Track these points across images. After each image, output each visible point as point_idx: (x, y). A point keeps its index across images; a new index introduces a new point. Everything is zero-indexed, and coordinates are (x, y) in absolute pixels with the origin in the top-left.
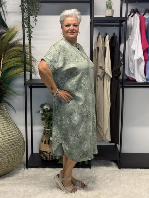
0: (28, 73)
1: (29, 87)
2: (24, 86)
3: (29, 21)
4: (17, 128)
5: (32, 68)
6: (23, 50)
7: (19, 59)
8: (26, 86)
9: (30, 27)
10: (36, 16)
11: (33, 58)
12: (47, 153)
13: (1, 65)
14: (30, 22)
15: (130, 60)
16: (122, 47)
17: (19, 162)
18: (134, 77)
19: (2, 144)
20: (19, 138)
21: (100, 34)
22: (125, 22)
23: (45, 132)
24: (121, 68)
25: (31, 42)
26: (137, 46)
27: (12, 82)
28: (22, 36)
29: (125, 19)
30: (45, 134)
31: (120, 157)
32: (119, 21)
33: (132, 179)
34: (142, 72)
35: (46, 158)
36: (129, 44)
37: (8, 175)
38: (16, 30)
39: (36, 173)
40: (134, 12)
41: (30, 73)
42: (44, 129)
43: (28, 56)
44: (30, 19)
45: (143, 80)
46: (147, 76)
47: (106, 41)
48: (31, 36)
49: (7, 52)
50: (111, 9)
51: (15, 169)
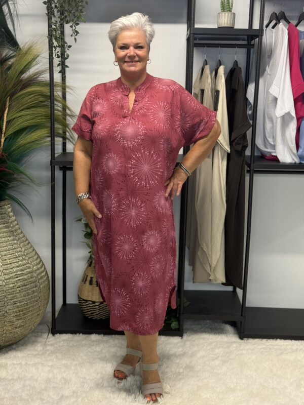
0: (58, 141)
1: (61, 169)
2: (50, 167)
3: (63, 33)
4: (34, 253)
5: (67, 129)
6: (49, 94)
7: (41, 111)
8: (54, 167)
9: (64, 45)
10: (77, 24)
11: (69, 109)
12: (94, 305)
13: (5, 123)
14: (64, 36)
15: (268, 118)
16: (251, 91)
17: (38, 320)
18: (275, 152)
19: (4, 283)
20: (38, 272)
21: (206, 63)
22: (257, 39)
23: (90, 261)
24: (249, 133)
25: (65, 77)
26: (281, 89)
27: (26, 159)
28: (48, 65)
29: (259, 34)
30: (90, 265)
31: (242, 315)
32: (246, 37)
33: (267, 360)
34: (292, 142)
35: (92, 313)
36: (265, 85)
37: (14, 346)
38: (35, 52)
39: (71, 344)
40: (278, 18)
41: (63, 139)
42: (89, 254)
43: (60, 105)
44: (63, 29)
45: (293, 159)
46: (300, 150)
47: (219, 79)
48: (66, 64)
49: (16, 96)
50: (230, 11)
51: (29, 336)
